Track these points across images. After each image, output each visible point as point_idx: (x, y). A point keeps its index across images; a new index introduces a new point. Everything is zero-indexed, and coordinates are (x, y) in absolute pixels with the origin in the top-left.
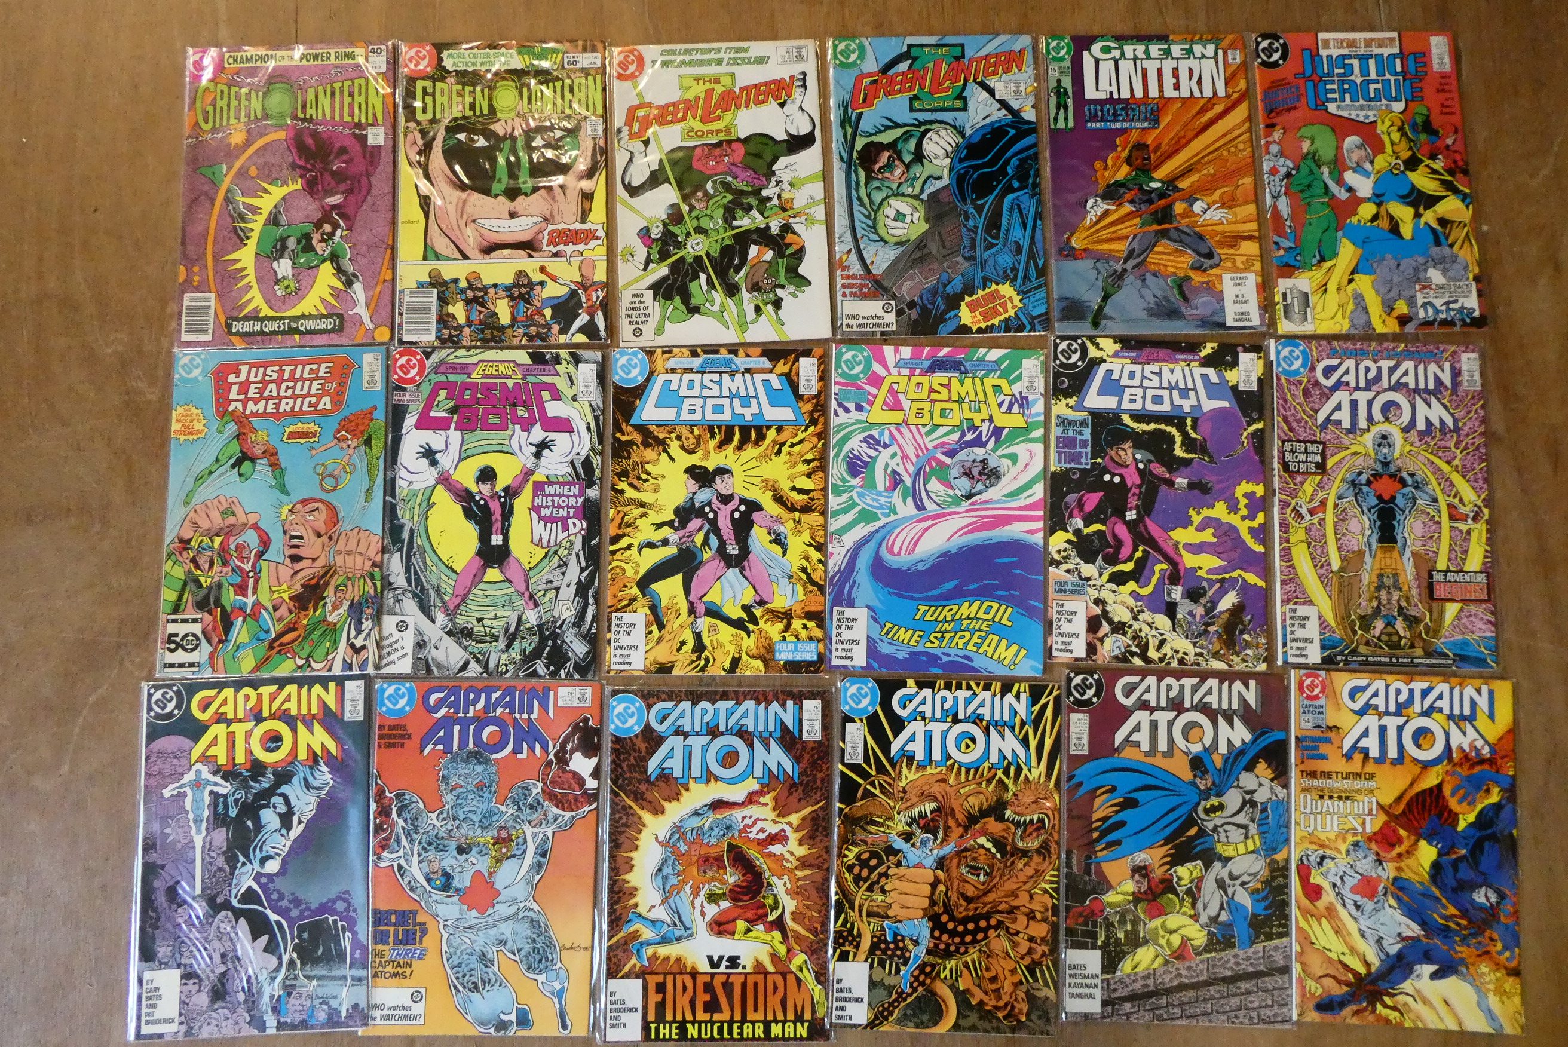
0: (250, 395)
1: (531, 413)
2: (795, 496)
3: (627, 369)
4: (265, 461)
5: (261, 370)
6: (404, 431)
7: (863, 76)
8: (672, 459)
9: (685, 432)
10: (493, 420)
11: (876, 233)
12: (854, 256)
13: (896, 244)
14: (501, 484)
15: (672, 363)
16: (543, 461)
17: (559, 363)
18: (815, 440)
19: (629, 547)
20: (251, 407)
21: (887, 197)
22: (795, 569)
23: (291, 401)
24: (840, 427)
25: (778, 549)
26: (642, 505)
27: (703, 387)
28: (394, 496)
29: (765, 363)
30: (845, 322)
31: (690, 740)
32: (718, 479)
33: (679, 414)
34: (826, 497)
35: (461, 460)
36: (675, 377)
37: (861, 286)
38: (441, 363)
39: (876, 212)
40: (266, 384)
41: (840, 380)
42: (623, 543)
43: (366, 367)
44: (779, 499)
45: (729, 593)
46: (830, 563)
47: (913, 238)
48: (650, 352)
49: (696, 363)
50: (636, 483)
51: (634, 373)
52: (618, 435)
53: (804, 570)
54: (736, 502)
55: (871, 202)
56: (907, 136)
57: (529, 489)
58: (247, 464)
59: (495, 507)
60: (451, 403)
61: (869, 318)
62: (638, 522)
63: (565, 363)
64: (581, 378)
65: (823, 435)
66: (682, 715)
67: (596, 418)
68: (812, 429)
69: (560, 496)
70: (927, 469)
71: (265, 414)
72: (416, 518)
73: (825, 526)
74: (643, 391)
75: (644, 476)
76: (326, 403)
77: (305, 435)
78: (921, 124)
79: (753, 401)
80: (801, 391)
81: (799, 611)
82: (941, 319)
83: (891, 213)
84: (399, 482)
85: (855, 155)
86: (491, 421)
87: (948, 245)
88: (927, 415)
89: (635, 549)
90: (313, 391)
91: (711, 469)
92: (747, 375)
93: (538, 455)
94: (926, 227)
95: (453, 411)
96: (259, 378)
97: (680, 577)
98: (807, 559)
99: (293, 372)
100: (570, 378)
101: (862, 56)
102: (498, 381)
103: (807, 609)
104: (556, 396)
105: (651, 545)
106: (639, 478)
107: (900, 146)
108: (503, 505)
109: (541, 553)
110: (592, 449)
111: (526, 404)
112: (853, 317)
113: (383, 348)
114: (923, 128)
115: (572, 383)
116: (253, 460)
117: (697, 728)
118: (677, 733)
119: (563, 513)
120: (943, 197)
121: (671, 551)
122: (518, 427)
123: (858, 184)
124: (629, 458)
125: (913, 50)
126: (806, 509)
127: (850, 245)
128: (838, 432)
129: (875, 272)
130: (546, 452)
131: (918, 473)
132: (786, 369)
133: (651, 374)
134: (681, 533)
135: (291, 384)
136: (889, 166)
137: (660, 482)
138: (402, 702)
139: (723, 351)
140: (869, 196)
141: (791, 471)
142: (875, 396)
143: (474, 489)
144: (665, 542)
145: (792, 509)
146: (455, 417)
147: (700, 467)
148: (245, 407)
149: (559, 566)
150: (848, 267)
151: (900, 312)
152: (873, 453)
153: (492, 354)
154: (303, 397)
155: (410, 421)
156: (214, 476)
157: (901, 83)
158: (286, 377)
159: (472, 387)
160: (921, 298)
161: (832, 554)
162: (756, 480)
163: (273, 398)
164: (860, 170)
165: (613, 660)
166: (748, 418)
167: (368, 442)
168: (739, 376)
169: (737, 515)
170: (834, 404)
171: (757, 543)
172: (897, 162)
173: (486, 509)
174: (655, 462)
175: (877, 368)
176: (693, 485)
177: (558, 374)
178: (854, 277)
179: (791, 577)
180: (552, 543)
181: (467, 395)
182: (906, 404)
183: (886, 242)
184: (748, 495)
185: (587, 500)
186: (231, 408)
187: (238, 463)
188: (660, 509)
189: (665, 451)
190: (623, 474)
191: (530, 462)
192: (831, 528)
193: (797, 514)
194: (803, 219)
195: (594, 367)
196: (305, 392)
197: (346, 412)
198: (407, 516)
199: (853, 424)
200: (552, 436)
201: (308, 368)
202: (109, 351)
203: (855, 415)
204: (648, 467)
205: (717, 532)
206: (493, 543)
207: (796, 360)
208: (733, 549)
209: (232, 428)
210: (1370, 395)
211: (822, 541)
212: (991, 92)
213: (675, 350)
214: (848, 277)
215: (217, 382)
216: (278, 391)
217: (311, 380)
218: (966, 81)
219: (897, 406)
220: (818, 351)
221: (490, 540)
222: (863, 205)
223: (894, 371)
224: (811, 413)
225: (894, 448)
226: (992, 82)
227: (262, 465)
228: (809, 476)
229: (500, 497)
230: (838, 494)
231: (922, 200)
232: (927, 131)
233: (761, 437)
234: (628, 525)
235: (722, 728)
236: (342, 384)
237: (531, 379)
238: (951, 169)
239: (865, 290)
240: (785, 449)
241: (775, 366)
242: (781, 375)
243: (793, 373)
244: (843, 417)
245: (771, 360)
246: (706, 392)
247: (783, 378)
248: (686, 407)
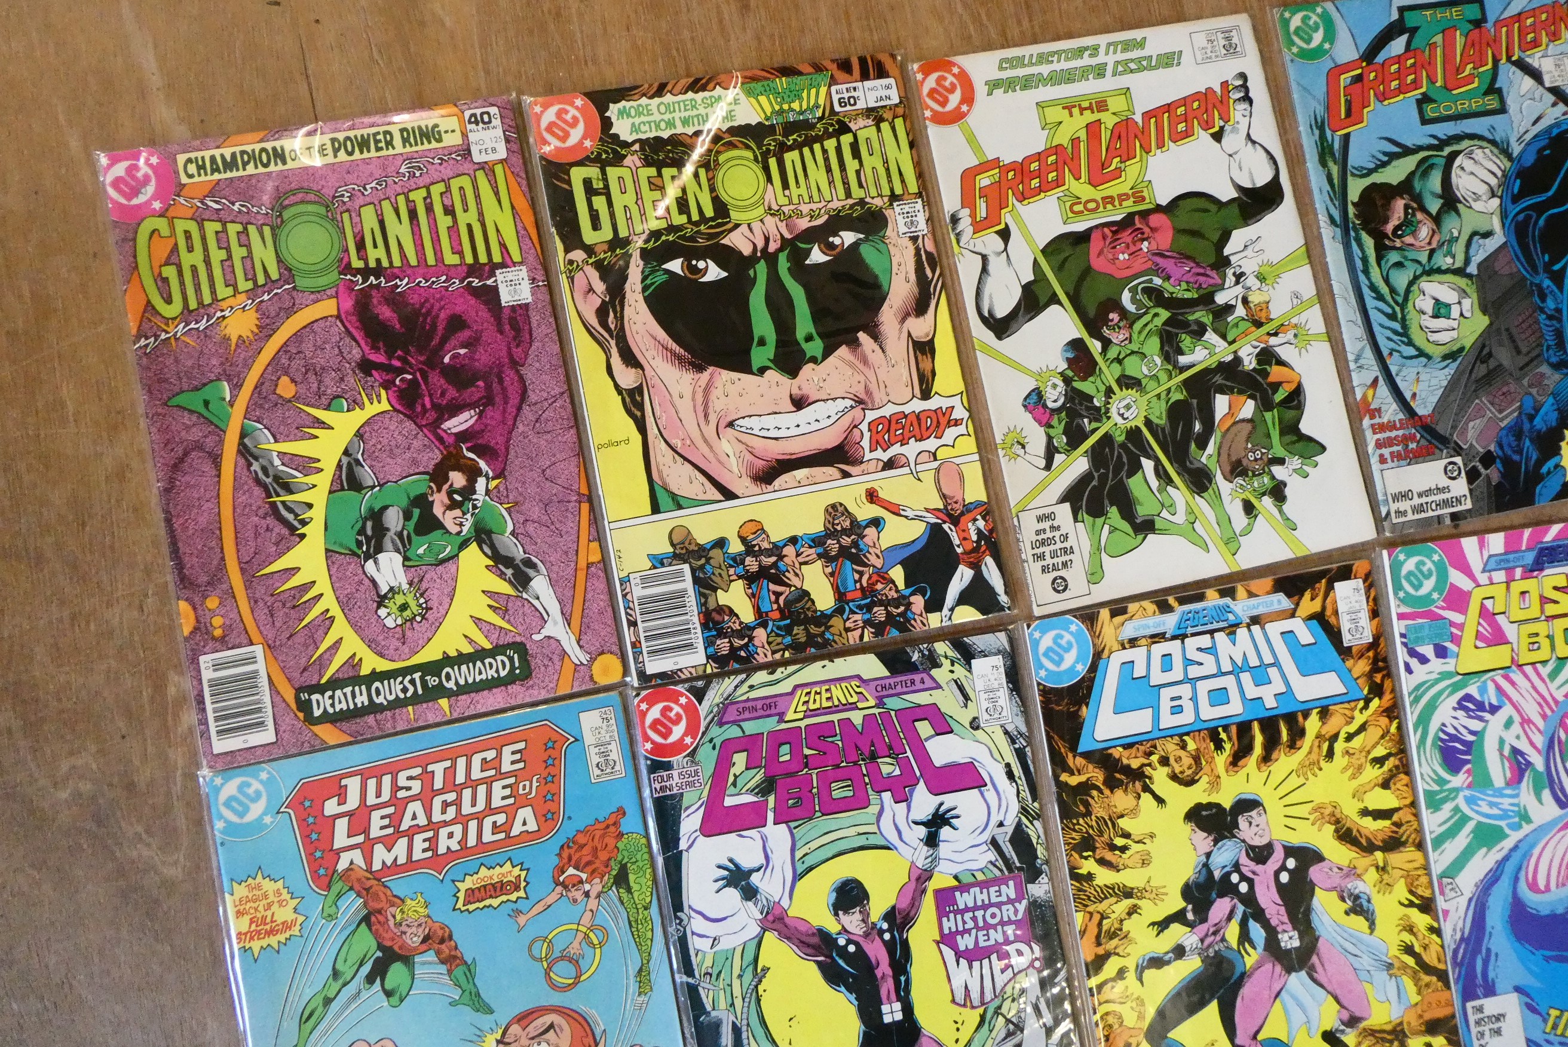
0: (375, 832)
1: (905, 765)
2: (1370, 825)
3: (1056, 654)
4: (431, 956)
5: (387, 780)
6: (683, 845)
7: (1339, 69)
8: (1160, 801)
9: (1170, 747)
10: (839, 791)
11: (1410, 343)
12: (1383, 389)
13: (1445, 357)
14: (878, 906)
15: (1129, 630)
16: (944, 850)
17: (937, 665)
18: (1384, 721)
19: (1121, 973)
20: (381, 856)
21: (1416, 278)
22: (1394, 951)
23: (457, 829)
24: (1418, 690)
25: (1359, 923)
26: (1128, 893)
27: (1188, 662)
28: (688, 970)
29: (1281, 602)
30: (1394, 507)
32: (1242, 821)
33: (1156, 718)
34: (1417, 815)
35: (797, 877)
36: (1137, 654)
37: (1406, 440)
38: (728, 703)
39: (1403, 306)
40: (399, 805)
41: (1403, 609)
42: (1111, 968)
43: (589, 739)
44: (1346, 836)
45: (1298, 1017)
46: (1447, 929)
47: (1468, 343)
48: (1088, 616)
49: (1169, 622)
50: (1109, 856)
51: (1070, 659)
52: (1064, 777)
53: (1409, 950)
54: (1278, 854)
55: (1393, 291)
56: (1424, 168)
57: (928, 906)
58: (396, 973)
59: (877, 952)
60: (758, 776)
61: (1428, 492)
62: (1127, 926)
63: (946, 663)
64: (980, 685)
65: (1393, 712)
67: (1020, 754)
68: (1375, 703)
69: (985, 907)
70: (1563, 735)
71: (411, 864)
72: (738, 1003)
73: (1426, 867)
74: (1090, 689)
75: (1119, 842)
76: (526, 819)
77: (498, 888)
78: (1443, 143)
79: (1273, 672)
80: (1347, 640)
81: (1415, 1023)
82: (1536, 477)
83: (1428, 305)
84: (695, 943)
85: (1351, 210)
86: (836, 794)
87: (1524, 350)
88: (1545, 643)
89: (1131, 976)
90: (496, 802)
91: (1227, 805)
92: (1255, 628)
93: (932, 841)
94: (1485, 321)
95: (766, 787)
96: (386, 796)
97: (1213, 1007)
98: (1411, 929)
99: (450, 773)
100: (961, 688)
101: (1330, 35)
102: (835, 717)
103: (1428, 1016)
104: (943, 727)
105: (1157, 962)
106: (1113, 847)
107: (1417, 185)
108: (890, 946)
109: (972, 1017)
110: (1024, 811)
111: (894, 752)
112: (1405, 496)
113: (614, 694)
114: (1447, 150)
115: (966, 697)
116: (407, 960)
119: (996, 936)
120: (1503, 267)
121: (1192, 965)
122: (887, 796)
123: (1365, 260)
124: (1088, 813)
125: (1406, 14)
126: (1392, 844)
127: (1375, 371)
128: (1416, 701)
129: (1421, 411)
130: (945, 832)
131: (1550, 746)
132: (1316, 606)
133: (1098, 655)
134: (1202, 928)
135: (451, 797)
136: (1408, 225)
137: (1149, 846)
139: (1211, 594)
140: (1387, 281)
141: (1355, 783)
142: (1461, 627)
143: (832, 926)
144: (1179, 952)
145: (1369, 848)
146: (771, 799)
147: (1210, 806)
148: (368, 858)
149: (1009, 1035)
150: (1379, 410)
151: (1472, 476)
152: (1476, 725)
153: (815, 671)
154: (480, 818)
155: (690, 823)
156: (335, 1006)
157: (1399, 75)
158: (438, 784)
159: (791, 737)
160: (1500, 446)
161: (1446, 913)
162: (1303, 811)
163: (419, 830)
164: (1365, 236)
166: (1270, 702)
167: (622, 879)
168: (1242, 632)
169: (1284, 877)
170: (1401, 655)
171: (1325, 919)
172: (1420, 216)
173: (861, 959)
174: (1134, 812)
175: (1457, 578)
176: (1203, 840)
177: (938, 686)
178: (1391, 426)
179: (1390, 966)
180: (988, 996)
181: (785, 754)
182: (1510, 631)
183: (1429, 357)
184: (1296, 839)
185: (1035, 905)
186: (342, 865)
187: (379, 971)
188: (1159, 896)
189: (1147, 789)
190: (1086, 845)
191: (921, 855)
192: (1436, 869)
193: (1379, 855)
194: (1290, 336)
195: (998, 661)
196: (481, 805)
197: (568, 830)
198: (722, 1004)
199: (1437, 681)
200: (949, 800)
201: (477, 760)
202: (64, 795)
203: (1436, 665)
204: (1122, 823)
205: (1259, 915)
206: (887, 1019)
207: (1330, 588)
208: (1290, 940)
209: (352, 905)
211: (1427, 894)
212: (1536, 75)
213: (1132, 607)
214: (1382, 428)
215: (302, 821)
216: (429, 816)
217: (489, 782)
218: (1496, 61)
219: (1498, 638)
220: (1360, 566)
221: (880, 1014)
222: (1380, 297)
223: (1483, 578)
224: (1370, 675)
225: (1507, 710)
226: (1534, 59)
227: (427, 964)
228: (1385, 785)
229: (881, 932)
230: (1435, 805)
231: (1470, 276)
232: (1454, 155)
233: (1298, 733)
234: (1112, 935)
236: (550, 779)
237: (894, 703)
238: (1504, 215)
239: (1412, 446)
240: (1340, 746)
241: (1297, 604)
242: (1311, 617)
243: (1328, 612)
244: (1421, 673)
245: (1289, 595)
246: (1194, 671)
247: (1314, 623)
248: (1165, 705)
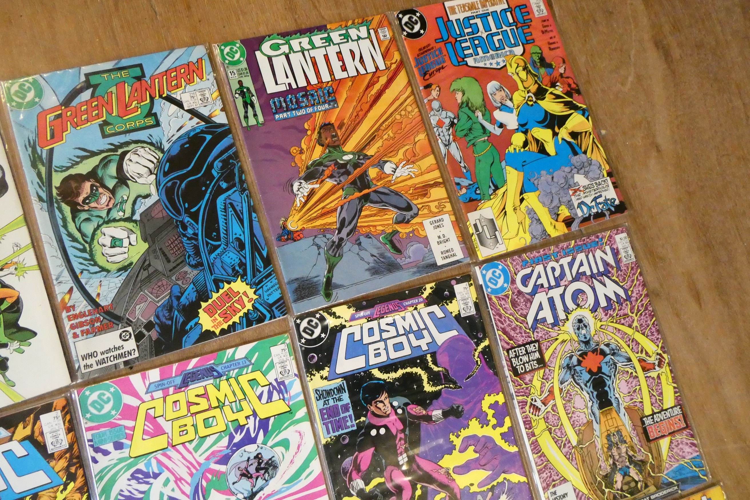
7: (43, 113)
11: (96, 264)
12: (77, 294)
13: (119, 270)
18: (78, 495)
21: (99, 226)
24: (103, 473)
29: (2, 433)
30: (82, 363)
37: (92, 322)
39: (90, 244)
41: (90, 424)
47: (135, 260)
55: (83, 235)
56: (105, 163)
61: (109, 350)
65: (84, 488)
68: (72, 485)
70: (204, 483)
78: (117, 147)
80: (50, 449)
82: (183, 332)
83: (107, 241)
85: (55, 192)
87: (172, 259)
88: (191, 430)
94: (146, 246)
101: (40, 93)
107: (100, 173)
112: (91, 355)
114: (120, 151)
120: (159, 214)
123: (64, 220)
125: (91, 78)
127: (70, 283)
128: (101, 479)
129: (103, 302)
131: (196, 491)
132: (28, 431)
136: (93, 195)
140: (79, 230)
142: (133, 429)
150: (73, 307)
151: (139, 337)
152: (143, 487)
157: (86, 112)
160: (158, 317)
164: (64, 206)
170: (90, 452)
172: (101, 190)
175: (129, 400)
178: (82, 315)
182: (166, 426)
183: (108, 271)
194: (12, 269)
199: (116, 465)
203: (116, 455)
207: (37, 419)
210: (561, 290)
212: (179, 104)
214: (75, 317)
218: (152, 99)
219: (159, 431)
220: (59, 402)
222: (75, 240)
223: (147, 397)
224: (67, 468)
225: (166, 474)
226: (177, 95)
231: (135, 221)
232: (125, 153)
238: (158, 184)
239: (97, 324)
241: (13, 433)
242: (24, 439)
243: (36, 434)
244: (103, 461)
245: (7, 428)
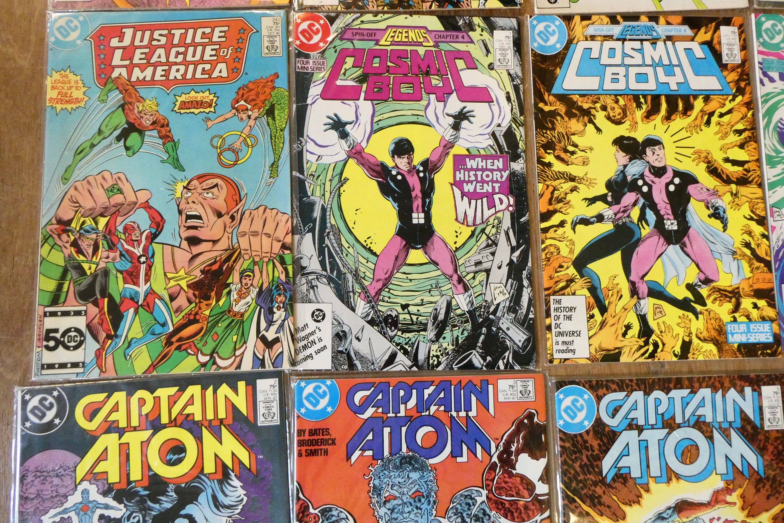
0: (136, 61)
1: (446, 82)
2: (729, 168)
3: (545, 35)
4: (155, 133)
5: (148, 33)
6: (309, 101)
8: (599, 130)
9: (609, 102)
10: (405, 89)
14: (418, 158)
15: (591, 31)
16: (462, 133)
17: (473, 30)
18: (744, 110)
19: (562, 224)
20: (137, 74)
22: (738, 244)
23: (182, 68)
24: (767, 97)
25: (717, 224)
26: (572, 179)
27: (625, 55)
28: (301, 171)
29: (686, 31)
31: (646, 434)
32: (648, 151)
33: (602, 83)
34: (760, 167)
35: (373, 132)
36: (595, 45)
38: (347, 28)
40: (153, 49)
41: (762, 49)
42: (556, 219)
43: (265, 32)
44: (713, 171)
45: (672, 272)
46: (774, 237)
48: (568, 18)
49: (616, 30)
50: (563, 155)
51: (553, 40)
52: (541, 105)
53: (747, 245)
54: (669, 175)
57: (449, 163)
58: (134, 138)
59: (414, 181)
60: (360, 72)
62: (569, 197)
63: (479, 30)
64: (497, 45)
65: (750, 105)
66: (634, 407)
67: (516, 88)
68: (739, 98)
69: (483, 170)
71: (153, 82)
72: (327, 195)
73: (764, 199)
74: (563, 59)
75: (571, 149)
76: (222, 70)
77: (199, 104)
79: (677, 70)
80: (725, 60)
81: (747, 289)
84: (307, 156)
86: (403, 90)
89: (568, 226)
91: (640, 140)
92: (669, 43)
93: (456, 127)
95: (362, 79)
96: (146, 42)
97: (618, 255)
98: (750, 233)
99: (184, 36)
100: (486, 46)
102: (409, 48)
103: (756, 287)
104: (472, 65)
105: (585, 222)
106: (566, 151)
108: (422, 180)
109: (467, 231)
110: (514, 120)
111: (441, 73)
113: (282, 12)
115: (488, 51)
116: (141, 132)
117: (652, 421)
118: (631, 427)
119: (488, 188)
121: (607, 227)
122: (433, 97)
124: (553, 129)
126: (743, 181)
128: (765, 102)
130: (464, 124)
132: (708, 37)
133: (570, 42)
134: (616, 208)
135: (182, 50)
137: (589, 154)
138: (323, 403)
139: (644, 18)
141: (723, 142)
143: (390, 163)
144: (600, 218)
145: (727, 181)
146: (365, 86)
147: (629, 138)
148: (130, 74)
149: (488, 246)
153: (401, 20)
154: (196, 64)
155: (315, 90)
156: (96, 149)
158: (176, 41)
159: (381, 54)
161: (774, 228)
162: (688, 152)
163: (161, 64)
165: (556, 347)
166: (674, 87)
167: (270, 112)
168: (660, 44)
169: (672, 188)
170: (758, 74)
171: (695, 217)
173: (404, 184)
174: (582, 133)
176: (623, 158)
177: (472, 42)
179: (734, 253)
180: (478, 221)
181: (376, 63)
184: (682, 167)
185: (513, 174)
186: (115, 75)
187: (124, 135)
188: (591, 183)
189: (591, 121)
190: (549, 146)
191: (449, 134)
192: (770, 201)
193: (733, 186)
195: (510, 34)
196: (198, 57)
197: (243, 81)
198: (318, 194)
199: (778, 94)
200: (470, 106)
201: (199, 32)
203: (780, 84)
204: (574, 138)
205: (654, 207)
206: (415, 221)
207: (717, 29)
208: (671, 225)
209: (116, 97)
211: (762, 214)
213: (594, 18)
215: (97, 47)
216: (168, 58)
217: (204, 45)
220: (737, 20)
221: (411, 218)
224: (737, 82)
227: (152, 137)
228: (742, 146)
229: (418, 172)
230: (772, 164)
233: (688, 108)
234: (559, 201)
235: (679, 420)
236: (239, 50)
237: (444, 47)
240: (715, 119)
241: (696, 34)
242: (704, 43)
243: (715, 42)
244: (769, 87)
245: (692, 28)
246: (628, 61)
247: (706, 47)
248: (608, 77)
